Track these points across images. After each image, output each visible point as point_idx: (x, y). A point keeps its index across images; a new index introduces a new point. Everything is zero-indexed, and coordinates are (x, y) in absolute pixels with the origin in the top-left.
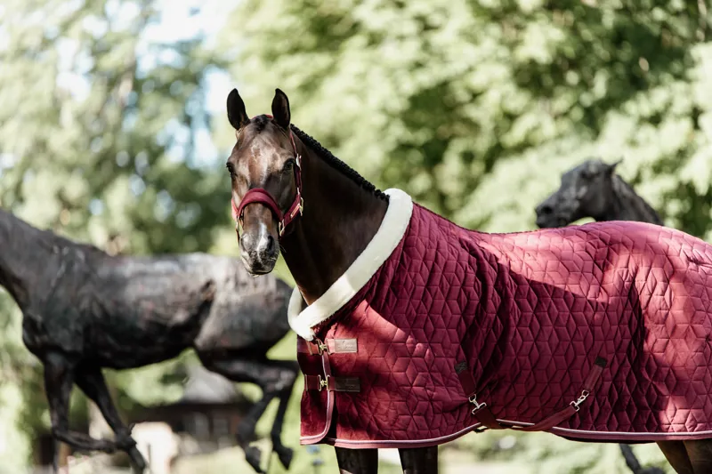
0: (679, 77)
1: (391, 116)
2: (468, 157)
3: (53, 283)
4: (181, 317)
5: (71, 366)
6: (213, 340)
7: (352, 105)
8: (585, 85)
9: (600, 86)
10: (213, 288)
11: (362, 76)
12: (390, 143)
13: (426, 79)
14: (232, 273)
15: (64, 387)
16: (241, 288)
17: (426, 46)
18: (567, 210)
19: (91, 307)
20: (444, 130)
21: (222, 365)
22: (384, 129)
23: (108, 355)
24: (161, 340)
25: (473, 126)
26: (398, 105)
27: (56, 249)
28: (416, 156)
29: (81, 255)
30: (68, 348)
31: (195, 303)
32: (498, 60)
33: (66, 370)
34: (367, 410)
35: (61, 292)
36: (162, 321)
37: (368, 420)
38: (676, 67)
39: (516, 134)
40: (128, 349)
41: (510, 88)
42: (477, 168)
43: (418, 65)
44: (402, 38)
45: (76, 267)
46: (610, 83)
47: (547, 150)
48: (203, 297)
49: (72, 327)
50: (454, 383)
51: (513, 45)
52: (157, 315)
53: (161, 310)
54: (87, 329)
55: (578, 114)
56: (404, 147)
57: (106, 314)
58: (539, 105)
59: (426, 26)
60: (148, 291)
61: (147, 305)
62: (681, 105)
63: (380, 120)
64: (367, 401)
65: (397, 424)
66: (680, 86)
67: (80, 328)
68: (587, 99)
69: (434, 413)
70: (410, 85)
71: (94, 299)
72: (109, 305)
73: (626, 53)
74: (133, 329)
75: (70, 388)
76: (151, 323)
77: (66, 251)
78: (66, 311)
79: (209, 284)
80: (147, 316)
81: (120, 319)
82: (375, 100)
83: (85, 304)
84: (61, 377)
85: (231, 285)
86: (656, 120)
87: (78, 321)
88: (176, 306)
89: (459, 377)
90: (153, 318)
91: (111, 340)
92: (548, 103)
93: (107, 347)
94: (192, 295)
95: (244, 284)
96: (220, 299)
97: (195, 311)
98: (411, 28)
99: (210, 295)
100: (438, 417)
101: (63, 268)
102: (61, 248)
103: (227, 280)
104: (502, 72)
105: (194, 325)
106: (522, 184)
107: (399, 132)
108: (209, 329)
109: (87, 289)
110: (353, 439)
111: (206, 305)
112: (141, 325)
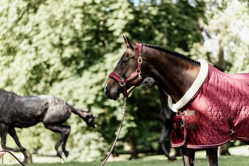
0: (102, 62)
1: (29, 71)
2: (46, 82)
3: (2, 103)
4: (39, 113)
5: (7, 127)
6: (49, 119)
7: (18, 69)
8: (78, 64)
9: (82, 64)
10: (48, 105)
11: (21, 62)
12: (28, 78)
13: (37, 62)
14: (53, 100)
15: (5, 133)
16: (56, 105)
17: (37, 54)
18: (151, 82)
19: (13, 110)
20: (40, 75)
21: (50, 127)
22: (27, 75)
23: (18, 124)
24: (33, 120)
25: (47, 74)
26: (30, 68)
27: (3, 93)
28: (34, 81)
29: (10, 95)
30: (7, 122)
31: (43, 110)
32: (57, 57)
33: (6, 128)
34: (199, 135)
35: (5, 106)
36: (34, 114)
37: (199, 138)
38: (101, 59)
39: (61, 76)
40: (24, 122)
41: (60, 64)
42: (48, 85)
43: (35, 59)
44: (31, 52)
45: (9, 99)
46: (85, 63)
47: (69, 80)
48: (45, 107)
49: (8, 116)
50: (226, 125)
51: (61, 54)
52: (33, 113)
53: (34, 111)
54: (12, 116)
55: (75, 71)
56: (31, 79)
57: (18, 112)
58: (66, 68)
59: (37, 49)
60: (30, 106)
61: (29, 110)
62: (102, 69)
63: (26, 72)
64: (199, 132)
65: (209, 140)
66: (102, 64)
67: (10, 116)
68: (79, 67)
69: (219, 135)
70: (33, 64)
71: (14, 108)
72: (19, 110)
73: (89, 56)
74: (26, 117)
75: (7, 134)
76: (31, 115)
77: (6, 94)
78: (6, 111)
79: (47, 104)
80: (30, 113)
81: (21, 113)
82: (24, 67)
83: (12, 109)
84: (5, 131)
85: (53, 104)
86: (96, 72)
87: (10, 114)
88: (38, 110)
89: (228, 123)
90: (32, 113)
91: (19, 120)
92: (69, 68)
93: (18, 122)
94: (42, 107)
95: (57, 104)
96: (50, 108)
97: (43, 111)
98: (33, 50)
99: (47, 107)
100: (221, 136)
101: (5, 99)
102: (4, 93)
103: (52, 103)
104: (58, 60)
105: (43, 115)
106: (63, 88)
107: (30, 75)
108: (47, 116)
109: (12, 105)
110: (194, 145)
111: (46, 110)
112: (28, 115)
